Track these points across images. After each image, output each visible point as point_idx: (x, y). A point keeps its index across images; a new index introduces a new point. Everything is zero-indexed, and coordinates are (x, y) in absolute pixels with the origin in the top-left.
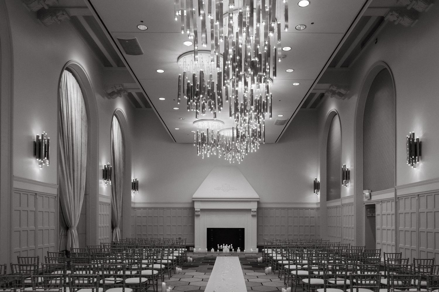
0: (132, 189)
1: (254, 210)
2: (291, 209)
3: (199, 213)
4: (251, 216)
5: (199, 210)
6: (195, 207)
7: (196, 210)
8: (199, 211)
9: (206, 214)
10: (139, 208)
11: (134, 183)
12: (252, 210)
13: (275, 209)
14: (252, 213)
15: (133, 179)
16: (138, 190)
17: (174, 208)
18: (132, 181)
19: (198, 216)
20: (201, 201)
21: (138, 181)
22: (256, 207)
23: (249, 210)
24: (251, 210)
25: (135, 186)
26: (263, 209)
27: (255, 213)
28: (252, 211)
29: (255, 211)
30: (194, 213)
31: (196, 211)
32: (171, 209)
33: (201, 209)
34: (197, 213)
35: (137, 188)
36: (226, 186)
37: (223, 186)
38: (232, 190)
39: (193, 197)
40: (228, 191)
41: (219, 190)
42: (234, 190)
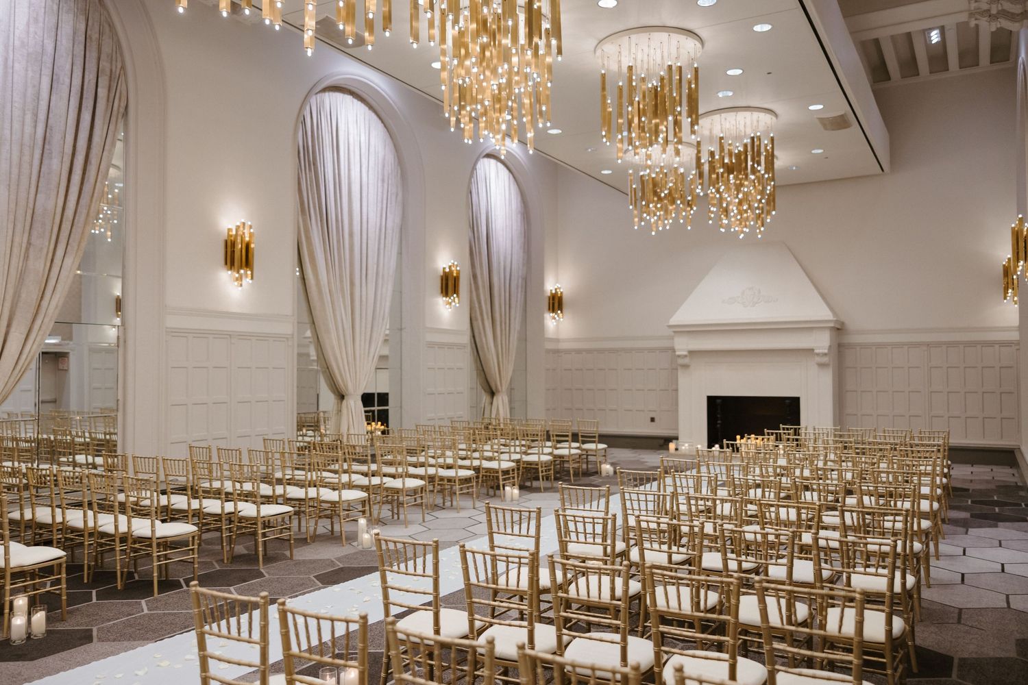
0: (549, 309)
1: (821, 351)
2: (938, 344)
3: (686, 361)
4: (816, 366)
5: (685, 353)
6: (677, 347)
7: (677, 353)
8: (686, 356)
9: (705, 363)
10: (568, 352)
11: (551, 299)
12: (816, 351)
13: (890, 347)
14: (818, 359)
15: (550, 286)
16: (562, 312)
17: (640, 350)
18: (549, 294)
19: (686, 366)
20: (689, 332)
21: (561, 293)
22: (827, 344)
23: (810, 351)
24: (813, 350)
25: (553, 304)
26: (857, 347)
27: (826, 359)
28: (818, 354)
29: (825, 354)
30: (676, 361)
31: (679, 356)
33: (692, 353)
34: (681, 361)
35: (560, 307)
36: (752, 294)
37: (744, 294)
38: (765, 302)
39: (670, 324)
40: (754, 306)
41: (733, 303)
42: (770, 302)
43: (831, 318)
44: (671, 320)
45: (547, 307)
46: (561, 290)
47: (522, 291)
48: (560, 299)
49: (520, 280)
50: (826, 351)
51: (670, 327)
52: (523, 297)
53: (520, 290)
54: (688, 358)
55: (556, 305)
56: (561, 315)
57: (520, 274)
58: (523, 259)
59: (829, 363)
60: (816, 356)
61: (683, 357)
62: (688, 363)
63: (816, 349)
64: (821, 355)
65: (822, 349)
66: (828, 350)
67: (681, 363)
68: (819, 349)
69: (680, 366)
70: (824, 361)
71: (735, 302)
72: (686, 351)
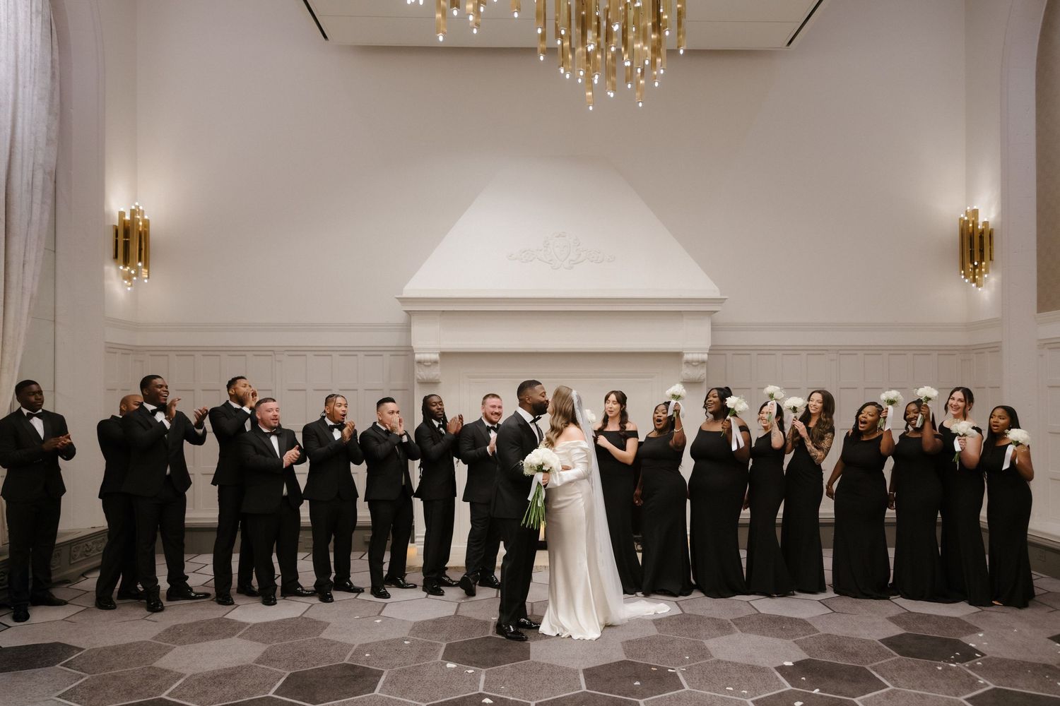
0: (116, 256)
1: (695, 356)
3: (434, 373)
5: (436, 357)
6: (416, 344)
7: (418, 357)
8: (435, 362)
9: (469, 377)
10: (160, 352)
11: (121, 233)
12: (687, 357)
15: (118, 204)
16: (146, 265)
18: (116, 223)
19: (431, 383)
20: (443, 313)
21: (146, 223)
22: (706, 343)
23: (674, 357)
24: (678, 355)
25: (126, 244)
26: (729, 353)
27: (700, 373)
28: (688, 363)
29: (703, 362)
30: (410, 373)
31: (419, 362)
32: (310, 355)
33: (443, 354)
34: (421, 373)
35: (144, 255)
36: (565, 246)
37: (548, 244)
38: (592, 261)
39: (404, 295)
40: (572, 268)
41: (531, 261)
42: (601, 262)
43: (717, 295)
44: (407, 288)
45: (112, 253)
46: (146, 217)
47: (43, 203)
48: (143, 237)
49: (39, 176)
50: (705, 357)
51: (404, 300)
52: (46, 216)
53: (38, 196)
54: (438, 367)
55: (134, 248)
56: (144, 271)
57: (40, 159)
58: (48, 128)
59: (704, 380)
60: (684, 366)
61: (430, 364)
62: (437, 378)
63: (687, 353)
64: (694, 364)
65: (698, 353)
66: (708, 354)
67: (425, 378)
68: (693, 353)
69: (418, 382)
70: (698, 376)
71: (534, 258)
72: (436, 353)
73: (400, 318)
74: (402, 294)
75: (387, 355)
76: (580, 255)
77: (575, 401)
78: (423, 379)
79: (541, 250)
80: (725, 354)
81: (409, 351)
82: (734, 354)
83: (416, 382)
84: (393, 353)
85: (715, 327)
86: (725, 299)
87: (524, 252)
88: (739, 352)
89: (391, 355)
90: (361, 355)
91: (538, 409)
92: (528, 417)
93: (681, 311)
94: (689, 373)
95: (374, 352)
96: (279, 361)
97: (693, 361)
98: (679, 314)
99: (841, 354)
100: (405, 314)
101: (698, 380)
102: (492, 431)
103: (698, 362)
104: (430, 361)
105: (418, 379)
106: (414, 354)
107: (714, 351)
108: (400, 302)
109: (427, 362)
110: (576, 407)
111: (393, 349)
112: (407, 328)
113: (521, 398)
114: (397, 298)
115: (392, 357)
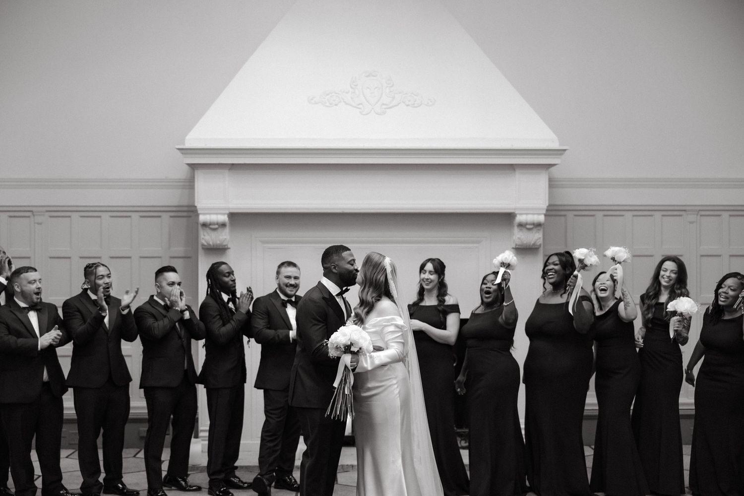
1: (530, 218)
2: (713, 211)
3: (223, 237)
5: (224, 218)
6: (201, 202)
7: (202, 218)
8: (223, 225)
9: (263, 242)
12: (520, 218)
13: (629, 215)
14: (521, 237)
17: (90, 213)
19: (218, 250)
20: (233, 167)
22: (542, 202)
23: (506, 219)
24: (510, 216)
26: (570, 215)
27: (535, 237)
28: (521, 225)
29: (538, 225)
31: (205, 225)
32: (75, 216)
33: (233, 216)
34: (207, 238)
36: (376, 88)
37: (357, 85)
38: (408, 105)
39: (188, 145)
40: (384, 113)
41: (336, 105)
42: (419, 106)
43: (555, 145)
44: (188, 137)
50: (541, 218)
51: (185, 151)
54: (227, 229)
59: (540, 245)
60: (516, 229)
61: (217, 226)
62: (225, 244)
63: (521, 214)
64: (528, 226)
65: (533, 214)
66: (546, 215)
67: (211, 243)
68: (527, 214)
69: (203, 248)
70: (533, 242)
71: (340, 102)
72: (224, 214)
73: (182, 173)
74: (184, 144)
75: (164, 215)
76: (394, 98)
77: (389, 270)
78: (209, 245)
79: (347, 93)
80: (565, 216)
81: (191, 211)
82: (575, 216)
83: (200, 247)
84: (172, 214)
85: (552, 184)
86: (565, 150)
87: (328, 95)
88: (583, 213)
89: (171, 217)
90: (135, 216)
91: (346, 280)
92: (334, 289)
93: (512, 165)
94: (523, 237)
95: (150, 213)
96: (39, 224)
97: (526, 224)
98: (512, 167)
99: (701, 216)
100: (187, 167)
101: (534, 244)
102: (289, 306)
103: (533, 224)
104: (217, 224)
105: (203, 245)
106: (198, 215)
107: (553, 211)
108: (182, 153)
109: (214, 224)
110: (389, 276)
111: (174, 209)
112: (189, 184)
113: (325, 265)
114: (179, 149)
115: (172, 219)
